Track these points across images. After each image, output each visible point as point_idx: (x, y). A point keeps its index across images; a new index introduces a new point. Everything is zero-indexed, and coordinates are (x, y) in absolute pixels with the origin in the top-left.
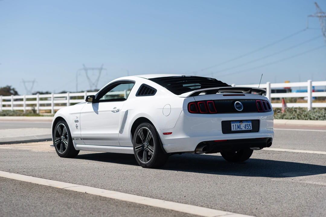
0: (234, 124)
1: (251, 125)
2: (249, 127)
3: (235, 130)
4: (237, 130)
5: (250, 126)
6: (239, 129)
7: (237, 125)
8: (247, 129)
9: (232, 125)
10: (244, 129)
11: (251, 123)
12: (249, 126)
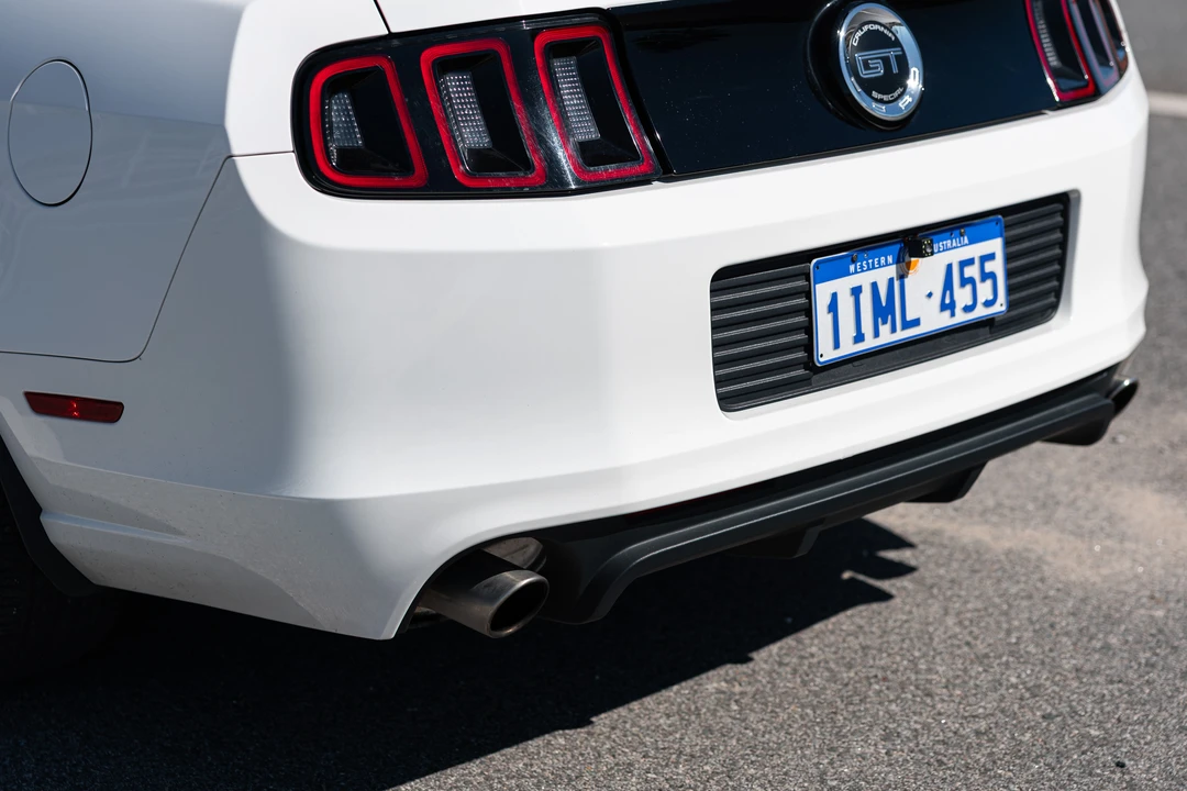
0: (842, 286)
1: (997, 266)
2: (985, 291)
3: (848, 348)
4: (870, 343)
5: (992, 276)
6: (887, 337)
7: (874, 286)
8: (968, 309)
9: (822, 292)
10: (934, 320)
11: (995, 246)
12: (985, 276)
